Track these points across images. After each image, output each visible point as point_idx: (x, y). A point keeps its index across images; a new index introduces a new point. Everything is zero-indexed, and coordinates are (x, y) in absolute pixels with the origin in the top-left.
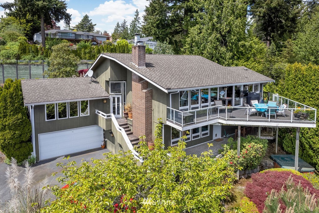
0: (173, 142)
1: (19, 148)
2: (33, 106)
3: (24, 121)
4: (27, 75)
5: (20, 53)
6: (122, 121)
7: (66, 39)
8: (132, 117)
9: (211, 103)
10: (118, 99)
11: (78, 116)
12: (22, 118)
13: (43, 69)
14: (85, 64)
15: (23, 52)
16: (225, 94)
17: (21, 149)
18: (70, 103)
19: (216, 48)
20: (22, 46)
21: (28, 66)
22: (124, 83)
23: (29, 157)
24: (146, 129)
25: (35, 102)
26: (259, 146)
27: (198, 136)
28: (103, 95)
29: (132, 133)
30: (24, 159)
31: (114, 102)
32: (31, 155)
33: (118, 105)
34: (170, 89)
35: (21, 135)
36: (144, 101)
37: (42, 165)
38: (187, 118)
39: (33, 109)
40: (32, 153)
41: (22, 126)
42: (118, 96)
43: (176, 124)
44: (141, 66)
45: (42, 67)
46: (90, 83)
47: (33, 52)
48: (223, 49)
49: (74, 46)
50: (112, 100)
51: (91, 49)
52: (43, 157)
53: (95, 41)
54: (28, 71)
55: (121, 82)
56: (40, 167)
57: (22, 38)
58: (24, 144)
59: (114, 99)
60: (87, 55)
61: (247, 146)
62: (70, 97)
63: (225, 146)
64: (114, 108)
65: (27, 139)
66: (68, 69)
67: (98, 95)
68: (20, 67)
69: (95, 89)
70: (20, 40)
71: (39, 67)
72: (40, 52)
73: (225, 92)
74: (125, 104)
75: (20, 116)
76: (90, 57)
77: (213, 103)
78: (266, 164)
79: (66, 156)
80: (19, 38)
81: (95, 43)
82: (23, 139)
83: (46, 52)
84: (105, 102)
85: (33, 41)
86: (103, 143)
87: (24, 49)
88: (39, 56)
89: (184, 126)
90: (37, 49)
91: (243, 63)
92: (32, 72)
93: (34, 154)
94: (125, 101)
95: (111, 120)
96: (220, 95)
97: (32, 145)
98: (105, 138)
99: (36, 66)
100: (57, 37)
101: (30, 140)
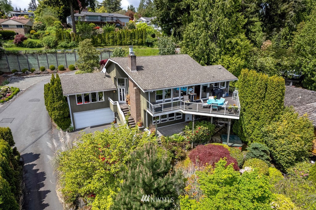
0: (154, 122)
1: (64, 121)
2: (68, 96)
3: (64, 105)
4: (64, 62)
5: (57, 39)
6: (125, 106)
7: (93, 22)
8: (130, 104)
9: (181, 97)
10: (123, 90)
11: (97, 102)
12: (63, 103)
13: (75, 57)
14: (107, 51)
15: (59, 39)
16: (193, 90)
17: (65, 122)
18: (92, 93)
19: (207, 44)
20: (58, 33)
21: (64, 55)
22: (126, 79)
23: (70, 126)
24: (137, 113)
25: (69, 93)
26: (206, 128)
27: (166, 120)
28: (112, 88)
29: (130, 115)
30: (67, 127)
31: (120, 91)
32: (70, 125)
33: (123, 93)
34: (146, 90)
35: (63, 114)
36: (135, 95)
37: (77, 132)
38: (157, 109)
39: (69, 97)
40: (71, 124)
41: (63, 108)
42: (123, 88)
43: (150, 112)
44: (133, 70)
45: (74, 55)
46: (105, 78)
47: (67, 38)
48: (213, 45)
49: (100, 28)
50: (119, 90)
51: (113, 35)
52: (78, 127)
53: (119, 23)
54: (64, 59)
55: (124, 78)
56: (76, 133)
57: (58, 22)
58: (66, 119)
59: (120, 89)
60: (111, 40)
61: (198, 127)
62: (90, 90)
63: (186, 127)
64: (121, 96)
65: (67, 116)
66: (92, 61)
67: (109, 88)
68: (59, 55)
69: (107, 83)
70: (56, 24)
71: (72, 55)
72: (73, 38)
73: (193, 89)
74: (127, 92)
75: (61, 102)
76: (113, 42)
77: (182, 97)
78: (216, 140)
79: (92, 127)
80: (55, 22)
81: (119, 24)
82: (65, 116)
83: (77, 38)
84: (114, 92)
85: (66, 24)
86: (114, 120)
87: (60, 36)
88: (72, 42)
89: (154, 114)
90: (70, 35)
91: (229, 58)
92: (67, 59)
93: (72, 125)
94: (127, 91)
95: (116, 105)
96: (188, 91)
97: (70, 120)
98: (115, 116)
99: (69, 55)
100: (86, 20)
101: (69, 116)
